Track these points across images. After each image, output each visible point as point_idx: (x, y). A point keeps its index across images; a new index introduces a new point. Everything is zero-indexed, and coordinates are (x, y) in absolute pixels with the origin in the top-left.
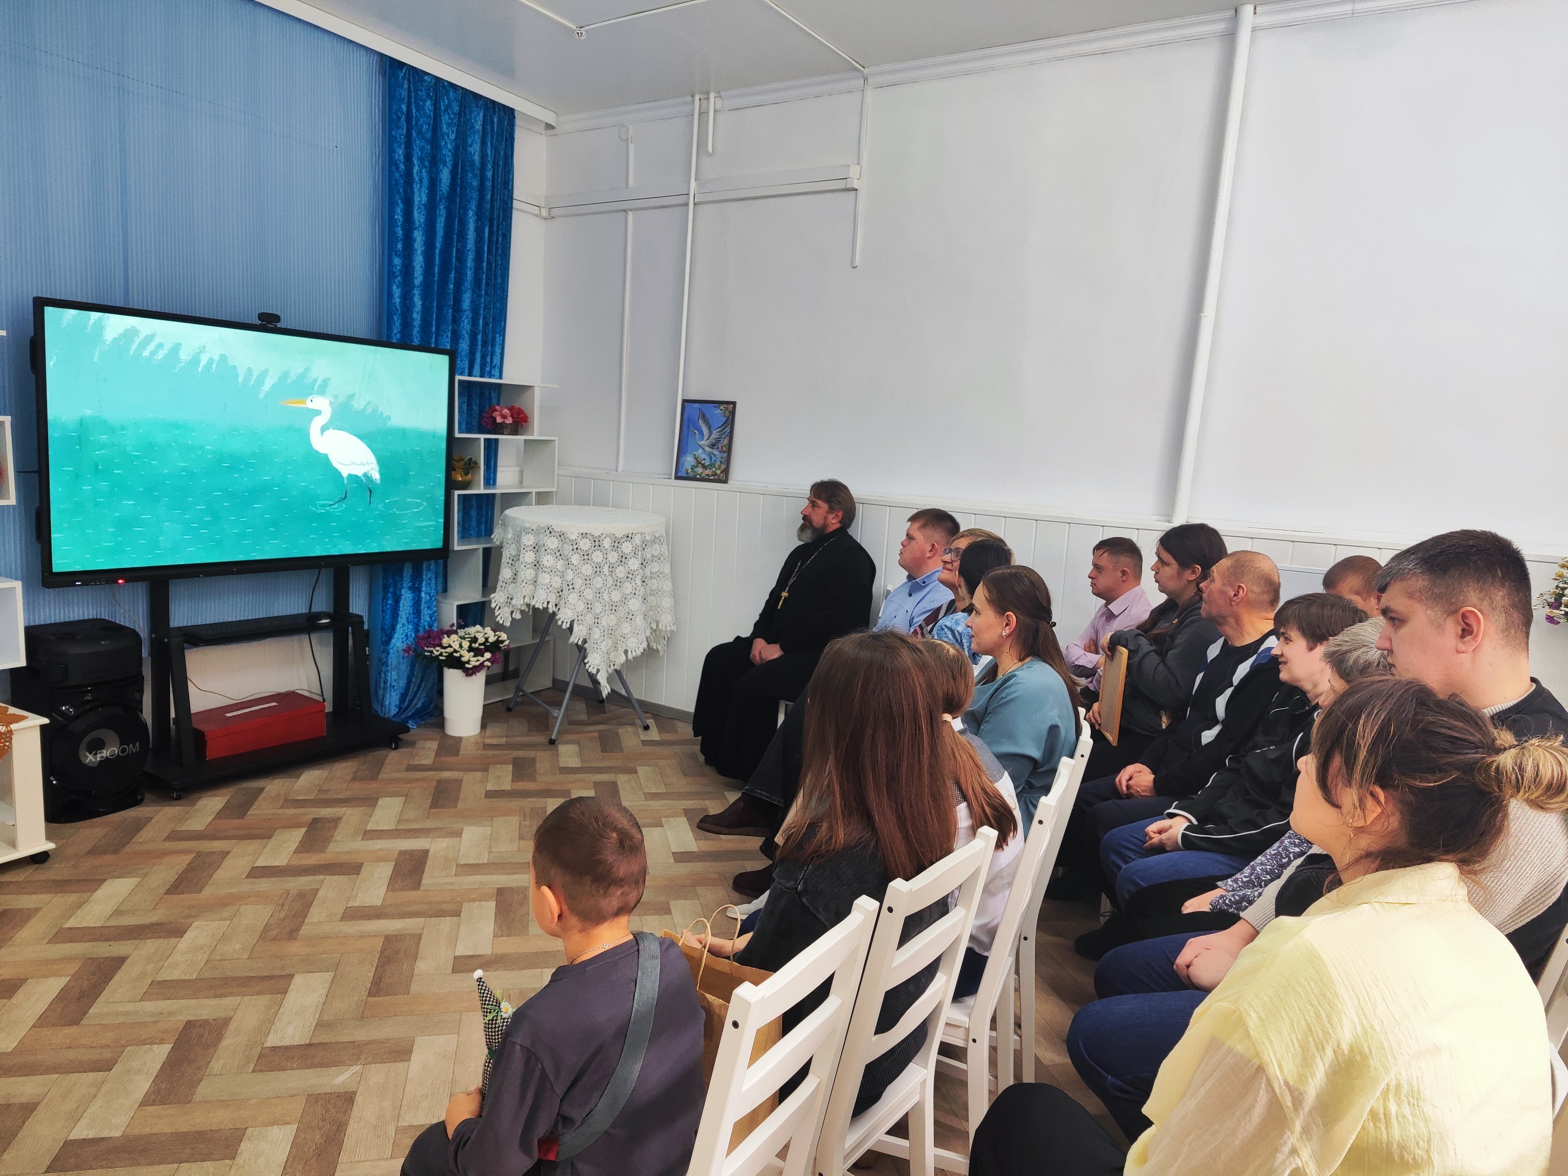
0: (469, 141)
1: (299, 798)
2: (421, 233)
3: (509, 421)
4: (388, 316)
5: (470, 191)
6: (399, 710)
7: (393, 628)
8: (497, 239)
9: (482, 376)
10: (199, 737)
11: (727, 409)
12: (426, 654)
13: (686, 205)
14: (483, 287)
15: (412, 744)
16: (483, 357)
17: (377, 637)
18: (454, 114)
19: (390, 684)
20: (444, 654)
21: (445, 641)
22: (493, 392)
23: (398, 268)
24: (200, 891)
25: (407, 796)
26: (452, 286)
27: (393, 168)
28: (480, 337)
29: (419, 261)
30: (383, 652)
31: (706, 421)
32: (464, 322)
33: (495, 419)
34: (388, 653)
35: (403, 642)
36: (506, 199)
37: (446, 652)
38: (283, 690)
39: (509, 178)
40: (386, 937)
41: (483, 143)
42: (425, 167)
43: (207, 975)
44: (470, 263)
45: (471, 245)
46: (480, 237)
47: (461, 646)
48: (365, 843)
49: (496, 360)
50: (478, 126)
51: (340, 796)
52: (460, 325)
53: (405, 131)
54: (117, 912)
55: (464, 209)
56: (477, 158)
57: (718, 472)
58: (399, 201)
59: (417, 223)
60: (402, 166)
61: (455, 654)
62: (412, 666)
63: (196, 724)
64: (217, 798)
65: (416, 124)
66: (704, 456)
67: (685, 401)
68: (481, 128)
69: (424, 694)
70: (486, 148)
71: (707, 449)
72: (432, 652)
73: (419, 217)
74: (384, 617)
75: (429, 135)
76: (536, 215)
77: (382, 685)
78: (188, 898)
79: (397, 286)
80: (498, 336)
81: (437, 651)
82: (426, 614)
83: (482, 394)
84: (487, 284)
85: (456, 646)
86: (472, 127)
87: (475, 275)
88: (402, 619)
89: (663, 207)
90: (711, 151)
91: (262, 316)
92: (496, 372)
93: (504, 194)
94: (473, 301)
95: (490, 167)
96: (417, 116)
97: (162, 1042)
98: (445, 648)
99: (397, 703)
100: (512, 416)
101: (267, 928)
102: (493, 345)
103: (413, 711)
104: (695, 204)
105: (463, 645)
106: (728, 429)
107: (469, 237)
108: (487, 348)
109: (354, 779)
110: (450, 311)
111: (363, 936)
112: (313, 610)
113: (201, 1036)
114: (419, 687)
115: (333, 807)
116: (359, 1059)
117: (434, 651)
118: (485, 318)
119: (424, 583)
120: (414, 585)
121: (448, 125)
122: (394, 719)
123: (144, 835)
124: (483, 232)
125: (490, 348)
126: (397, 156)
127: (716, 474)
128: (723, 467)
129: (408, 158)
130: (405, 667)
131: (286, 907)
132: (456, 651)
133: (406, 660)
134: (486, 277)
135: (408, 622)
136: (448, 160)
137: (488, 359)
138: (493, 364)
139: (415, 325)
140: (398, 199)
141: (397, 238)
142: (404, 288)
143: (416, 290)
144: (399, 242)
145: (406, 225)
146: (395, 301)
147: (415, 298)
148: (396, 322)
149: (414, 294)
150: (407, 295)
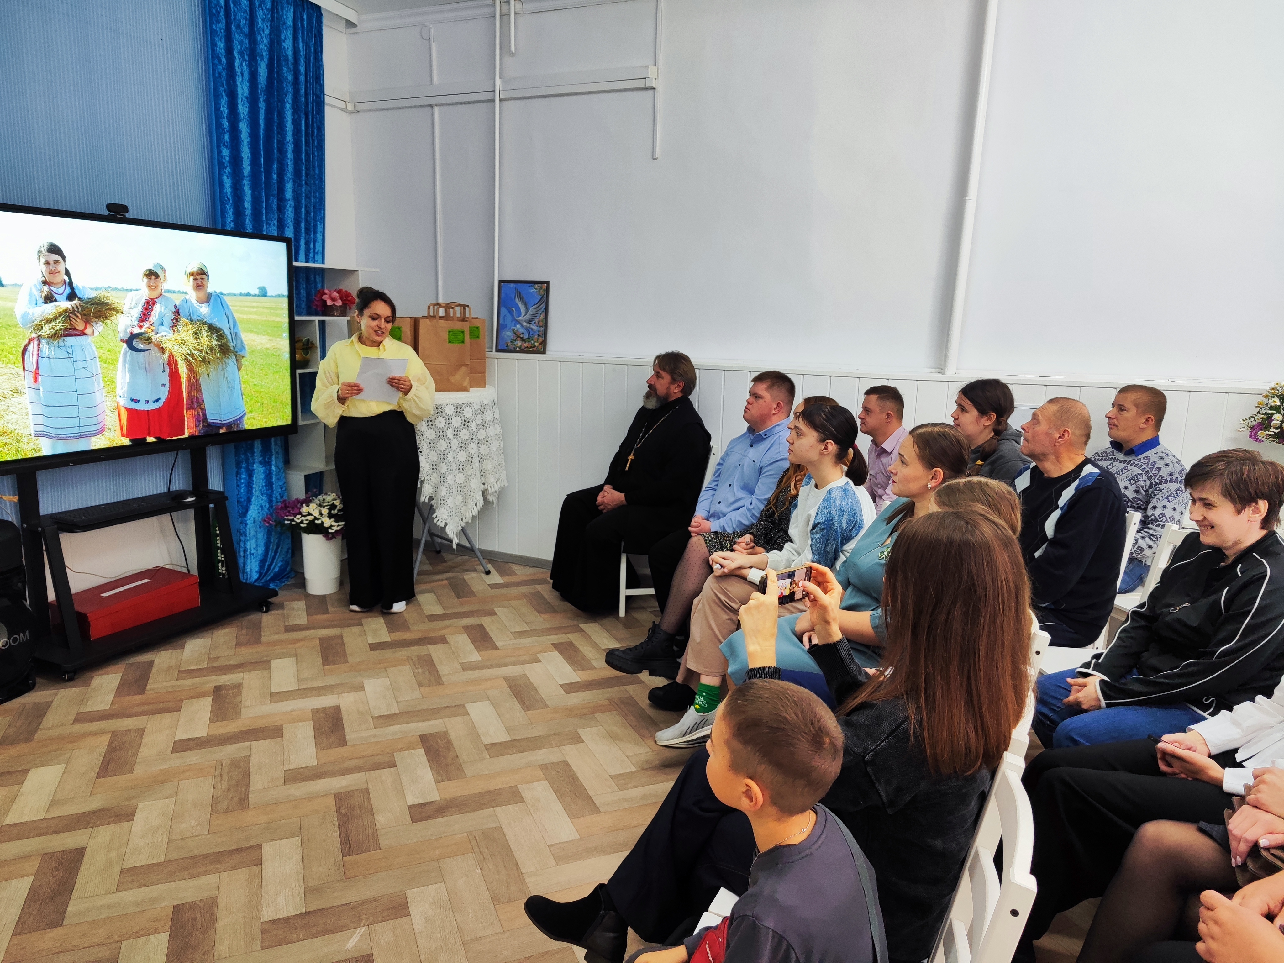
0: (283, 37)
1: (193, 668)
2: (246, 125)
3: (339, 303)
4: (221, 205)
5: (286, 85)
6: (260, 575)
7: (249, 501)
8: (313, 132)
9: (307, 261)
10: (82, 619)
11: (541, 288)
12: (286, 522)
13: (493, 101)
14: (304, 178)
15: (281, 606)
16: (307, 244)
17: (233, 508)
18: (268, 10)
19: (250, 552)
20: (305, 522)
21: (305, 509)
22: (317, 277)
23: (227, 158)
24: (131, 771)
25: (296, 656)
26: (275, 177)
27: (216, 61)
28: (303, 225)
29: (246, 153)
30: (241, 523)
31: (522, 299)
32: (288, 210)
33: (325, 302)
34: (246, 524)
35: (259, 513)
36: (318, 93)
37: (307, 520)
38: (150, 567)
39: (320, 73)
40: (335, 795)
41: (295, 39)
42: (245, 61)
43: (174, 856)
44: (290, 155)
45: (289, 137)
46: (297, 129)
47: (321, 514)
48: (274, 706)
49: (319, 247)
50: (290, 22)
51: (231, 663)
52: (284, 213)
53: (224, 24)
54: (54, 803)
55: (282, 102)
56: (290, 53)
57: (537, 344)
58: (224, 94)
59: (242, 115)
60: (224, 60)
61: (316, 522)
62: (269, 533)
63: (78, 608)
64: (110, 675)
65: (235, 19)
66: (522, 330)
67: (500, 282)
68: (292, 24)
69: (280, 559)
70: (298, 43)
71: (525, 324)
72: (293, 520)
73: (243, 109)
74: (239, 491)
75: (246, 30)
76: (342, 110)
77: (242, 554)
78: (122, 780)
79: (227, 176)
80: (318, 223)
81: (298, 519)
82: (277, 485)
83: (308, 279)
84: (307, 175)
85: (316, 514)
86: (284, 23)
87: (295, 166)
88: (256, 493)
89: (469, 103)
90: (514, 51)
91: (110, 207)
92: (319, 257)
93: (316, 88)
94: (294, 191)
95: (302, 62)
96: (234, 11)
97: (156, 931)
98: (305, 516)
99: (257, 569)
100: (341, 298)
101: (215, 802)
102: (315, 233)
103: (272, 575)
104: (501, 100)
105: (323, 512)
106: (543, 306)
107: (287, 128)
108: (310, 235)
109: (238, 644)
110: (276, 200)
111: (312, 798)
112: (171, 490)
113: (194, 919)
114: (276, 553)
115: (229, 673)
116: (360, 920)
117: (295, 519)
118: (306, 207)
119: (273, 458)
120: (264, 459)
121: (263, 20)
122: (256, 584)
123: (49, 720)
124: (300, 124)
125: (312, 236)
126: (218, 49)
127: (535, 346)
128: (541, 339)
129: (229, 51)
130: (261, 536)
131: (225, 776)
132: (316, 519)
133: (262, 529)
134: (306, 168)
135: (262, 494)
136: (264, 54)
137: (312, 246)
138: (316, 251)
139: (247, 214)
140: (222, 92)
141: (224, 129)
142: (234, 178)
143: (246, 180)
144: (226, 133)
145: (231, 117)
146: (226, 191)
147: (246, 188)
148: (229, 211)
149: (245, 184)
150: (238, 185)
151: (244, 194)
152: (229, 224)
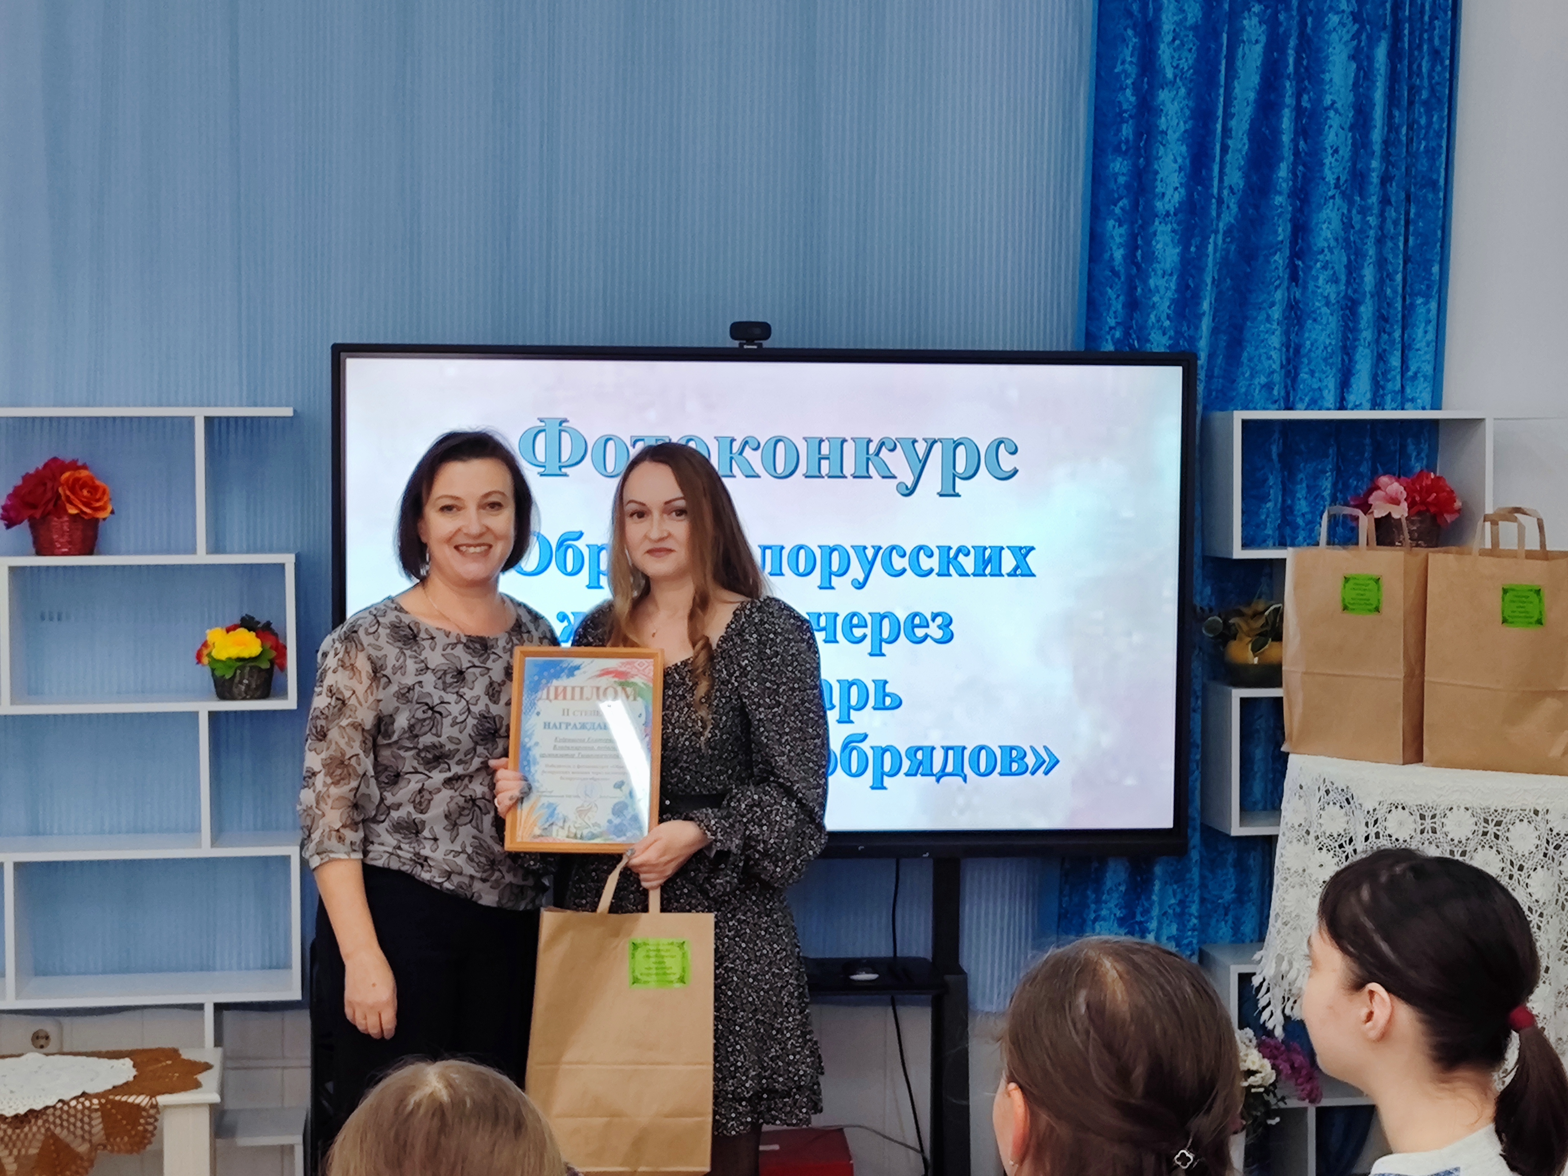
2: (1182, 93)
3: (1401, 512)
4: (1090, 291)
14: (1376, 190)
16: (1380, 356)
26: (1282, 198)
28: (1366, 311)
29: (1172, 157)
32: (1320, 278)
33: (1370, 508)
44: (1337, 138)
45: (1336, 94)
46: (1362, 70)
49: (1420, 362)
52: (1311, 285)
59: (1169, 74)
73: (1176, 58)
79: (1117, 221)
80: (1420, 301)
84: (1386, 180)
87: (1348, 165)
91: (739, 330)
92: (1422, 390)
94: (1344, 226)
100: (1408, 499)
102: (1406, 326)
107: (1327, 77)
108: (1392, 334)
110: (1281, 257)
118: (1381, 263)
124: (1373, 58)
125: (1397, 334)
134: (1384, 163)
137: (1395, 361)
138: (1410, 374)
139: (1154, 304)
140: (1125, 30)
141: (1120, 115)
142: (1132, 223)
143: (1160, 223)
144: (1127, 122)
145: (1143, 82)
146: (1112, 255)
147: (1158, 242)
148: (1114, 302)
149: (1155, 234)
150: (1139, 238)
151: (1150, 257)
152: (1109, 333)
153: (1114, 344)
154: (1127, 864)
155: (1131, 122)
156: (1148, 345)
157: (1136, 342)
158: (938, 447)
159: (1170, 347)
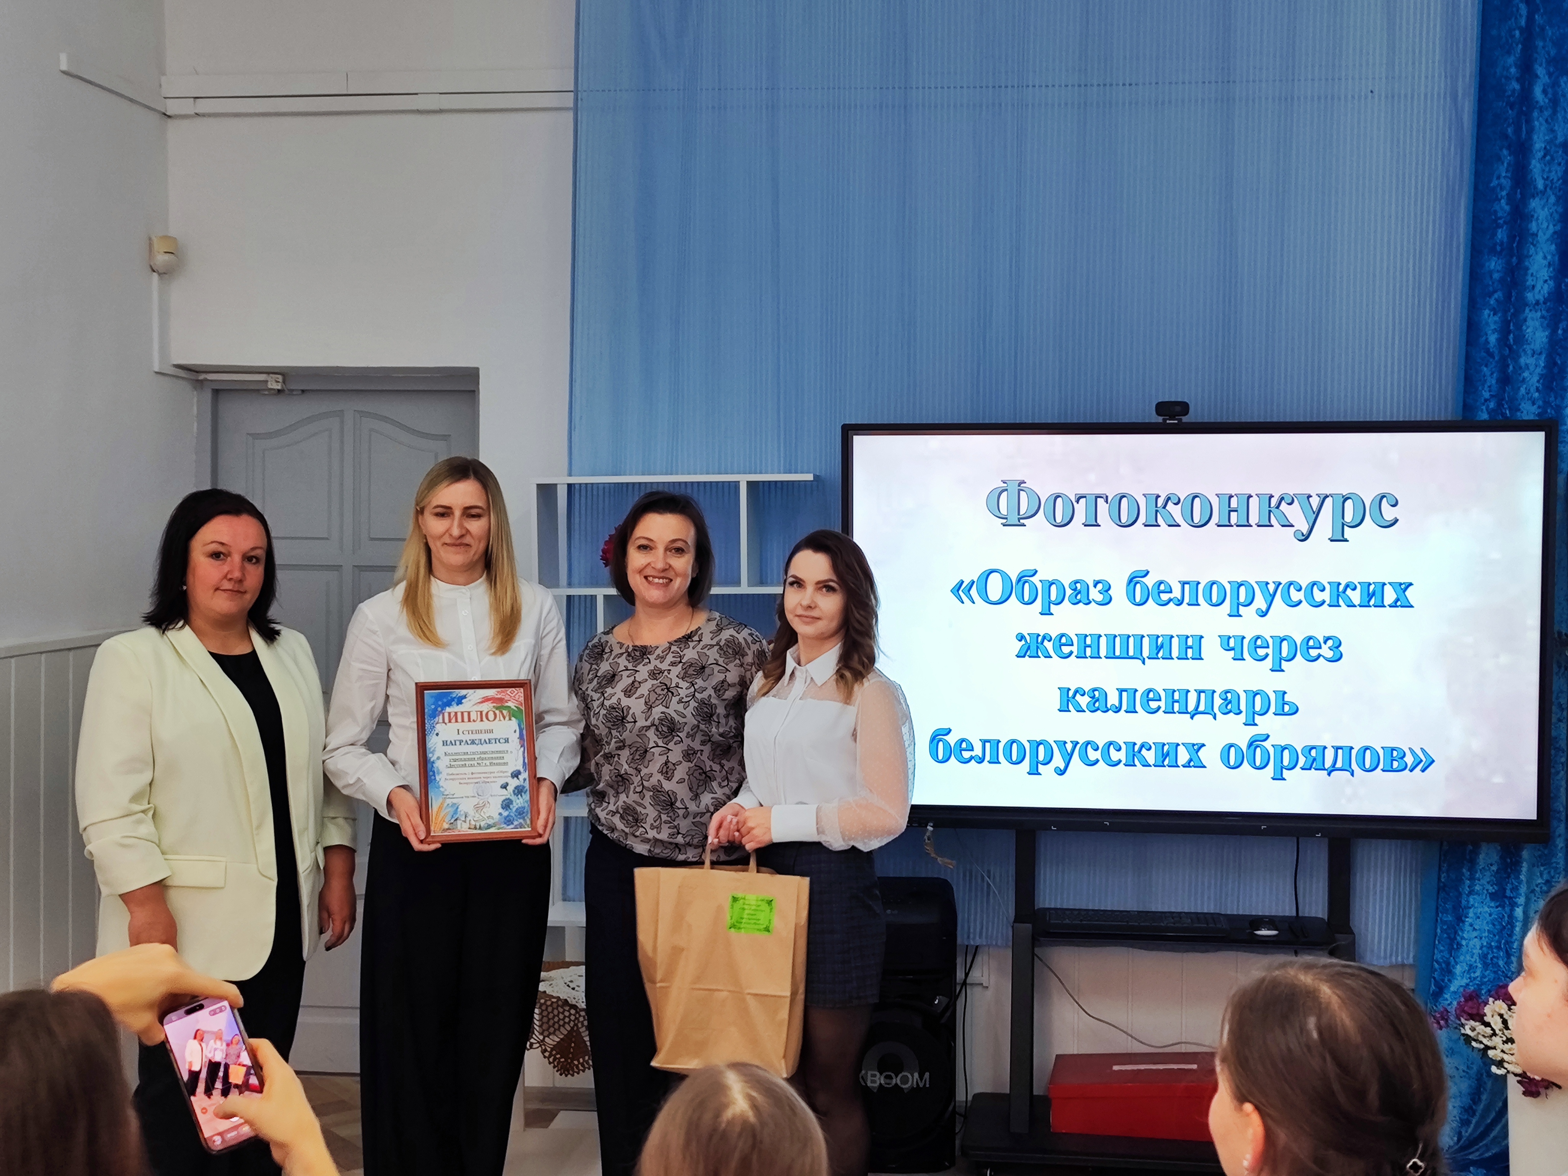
4: (1467, 370)
7: (1449, 970)
53: (1523, 20)
58: (1505, 152)
59: (1540, 185)
60: (1511, 88)
73: (1546, 171)
74: (1436, 946)
79: (1491, 310)
88: (1469, 956)
91: (1163, 408)
119: (1522, 890)
120: (1502, 890)
129: (1527, 66)
135: (1485, 965)
139: (1524, 379)
140: (1501, 149)
141: (1496, 221)
142: (1505, 312)
143: (1531, 310)
144: (1502, 227)
145: (1516, 193)
146: (1487, 339)
147: (1528, 327)
148: (1489, 378)
149: (1525, 320)
150: (1512, 324)
151: (1521, 339)
152: (1483, 404)
153: (1489, 413)
154: (1499, 848)
155: (1504, 228)
156: (1519, 414)
157: (1508, 412)
158: (1329, 501)
159: (1539, 415)
